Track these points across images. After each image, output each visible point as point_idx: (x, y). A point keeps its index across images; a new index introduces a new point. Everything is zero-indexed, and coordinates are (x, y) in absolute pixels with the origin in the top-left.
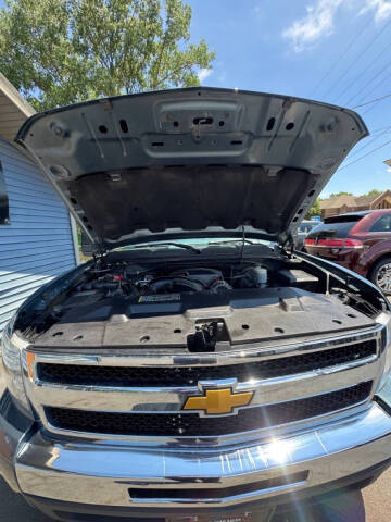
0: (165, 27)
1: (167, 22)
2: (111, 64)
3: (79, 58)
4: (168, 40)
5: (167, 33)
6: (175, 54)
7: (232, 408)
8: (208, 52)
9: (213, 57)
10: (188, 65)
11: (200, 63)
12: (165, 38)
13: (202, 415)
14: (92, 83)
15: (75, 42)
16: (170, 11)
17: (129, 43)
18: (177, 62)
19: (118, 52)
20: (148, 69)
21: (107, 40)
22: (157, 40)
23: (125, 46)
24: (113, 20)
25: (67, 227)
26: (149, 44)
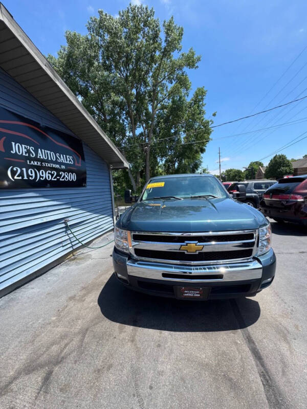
0: (164, 45)
1: (166, 41)
2: (127, 74)
3: (106, 73)
4: (166, 53)
5: (165, 48)
6: (171, 61)
7: (196, 251)
8: (195, 57)
9: (199, 59)
10: (180, 67)
11: (189, 65)
12: (163, 52)
13: (186, 253)
14: (113, 88)
15: (104, 63)
16: (167, 33)
17: (138, 59)
18: (172, 66)
19: (131, 66)
20: (151, 74)
21: (124, 59)
22: (158, 54)
23: (136, 61)
24: (128, 46)
25: (109, 187)
26: (152, 57)
